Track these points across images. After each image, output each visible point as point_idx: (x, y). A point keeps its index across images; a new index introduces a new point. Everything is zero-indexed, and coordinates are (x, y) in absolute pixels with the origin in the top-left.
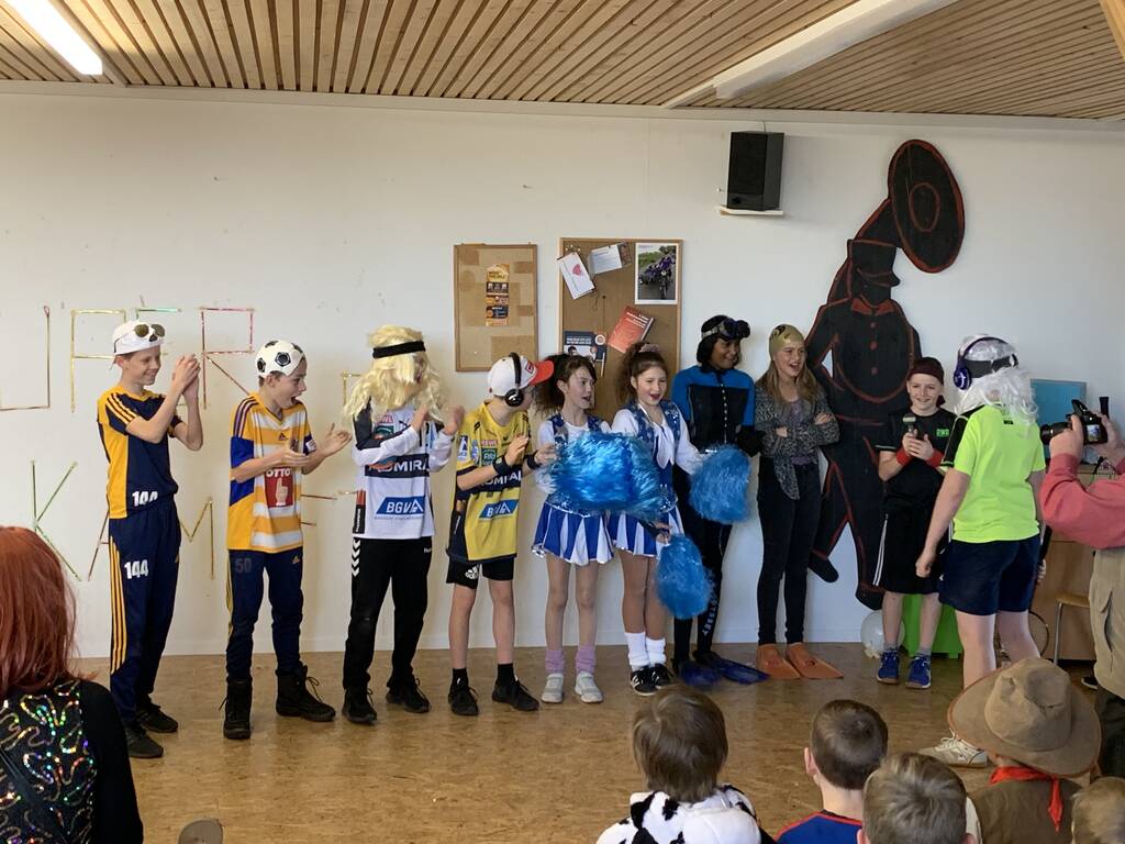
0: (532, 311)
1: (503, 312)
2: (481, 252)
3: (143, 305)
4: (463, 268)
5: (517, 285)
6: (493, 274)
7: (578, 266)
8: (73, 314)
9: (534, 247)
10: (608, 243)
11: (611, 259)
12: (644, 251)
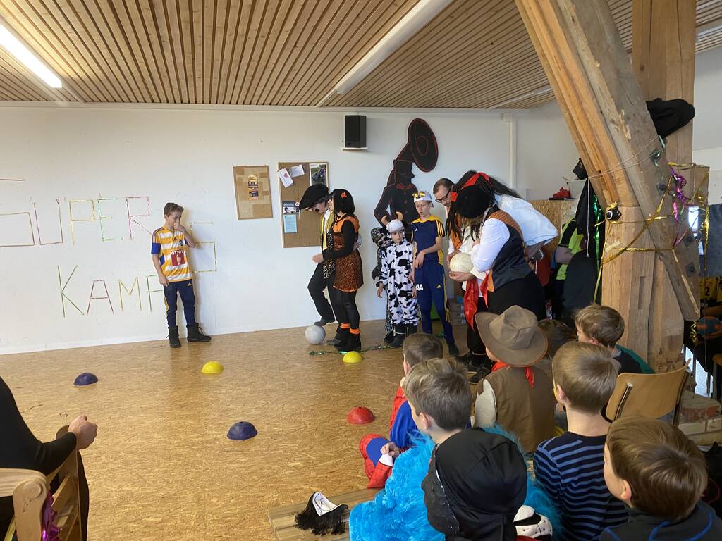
0: (268, 193)
1: (256, 194)
2: (245, 169)
3: (100, 196)
4: (237, 177)
5: (261, 183)
6: (251, 178)
7: (286, 174)
8: (70, 202)
9: (267, 167)
10: (298, 164)
11: (300, 171)
12: (313, 167)
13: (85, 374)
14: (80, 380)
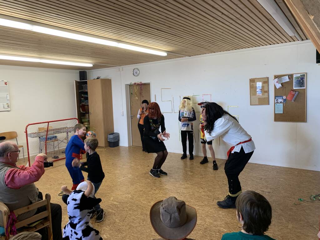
0: (267, 92)
3: (194, 94)
5: (264, 86)
7: (278, 81)
9: (268, 78)
10: (286, 75)
11: (286, 79)
12: (296, 76)
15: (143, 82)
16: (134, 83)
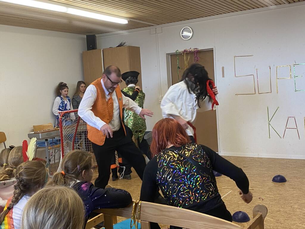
3: (296, 63)
8: (277, 67)
13: (279, 176)
14: (276, 179)
15: (200, 48)
16: (183, 50)
